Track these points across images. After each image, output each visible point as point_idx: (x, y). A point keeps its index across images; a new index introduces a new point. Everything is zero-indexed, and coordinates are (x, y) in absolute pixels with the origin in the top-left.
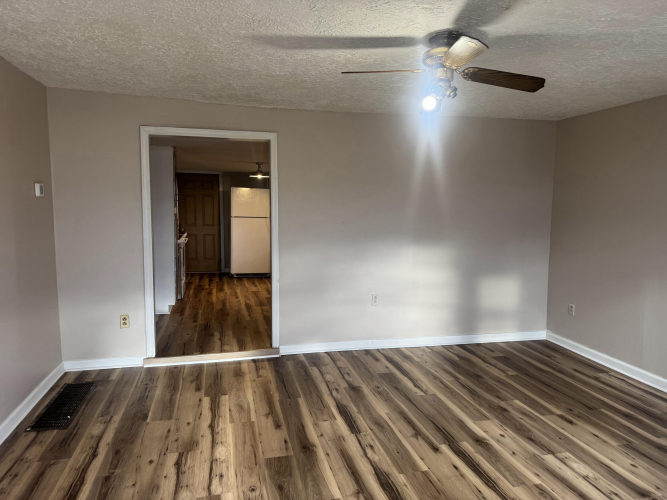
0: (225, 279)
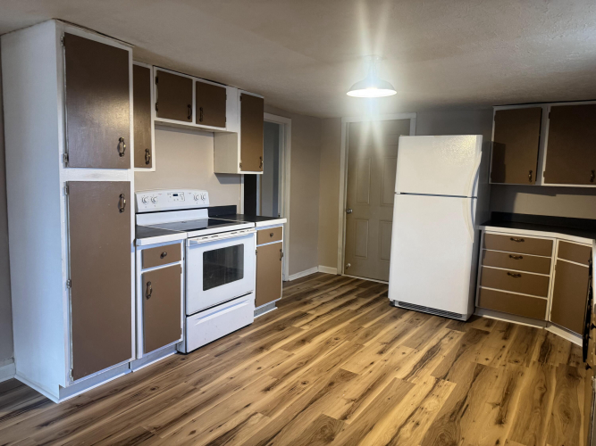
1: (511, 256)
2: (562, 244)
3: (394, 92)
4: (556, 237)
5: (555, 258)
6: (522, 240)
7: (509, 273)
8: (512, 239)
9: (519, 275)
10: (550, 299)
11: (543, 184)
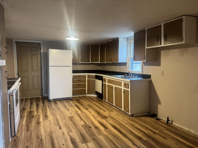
0: (46, 103)
1: (78, 80)
2: (88, 76)
3: (78, 39)
4: (86, 74)
5: (87, 79)
6: (80, 76)
7: (78, 84)
8: (78, 76)
9: (80, 84)
10: (87, 88)
11: (80, 63)
